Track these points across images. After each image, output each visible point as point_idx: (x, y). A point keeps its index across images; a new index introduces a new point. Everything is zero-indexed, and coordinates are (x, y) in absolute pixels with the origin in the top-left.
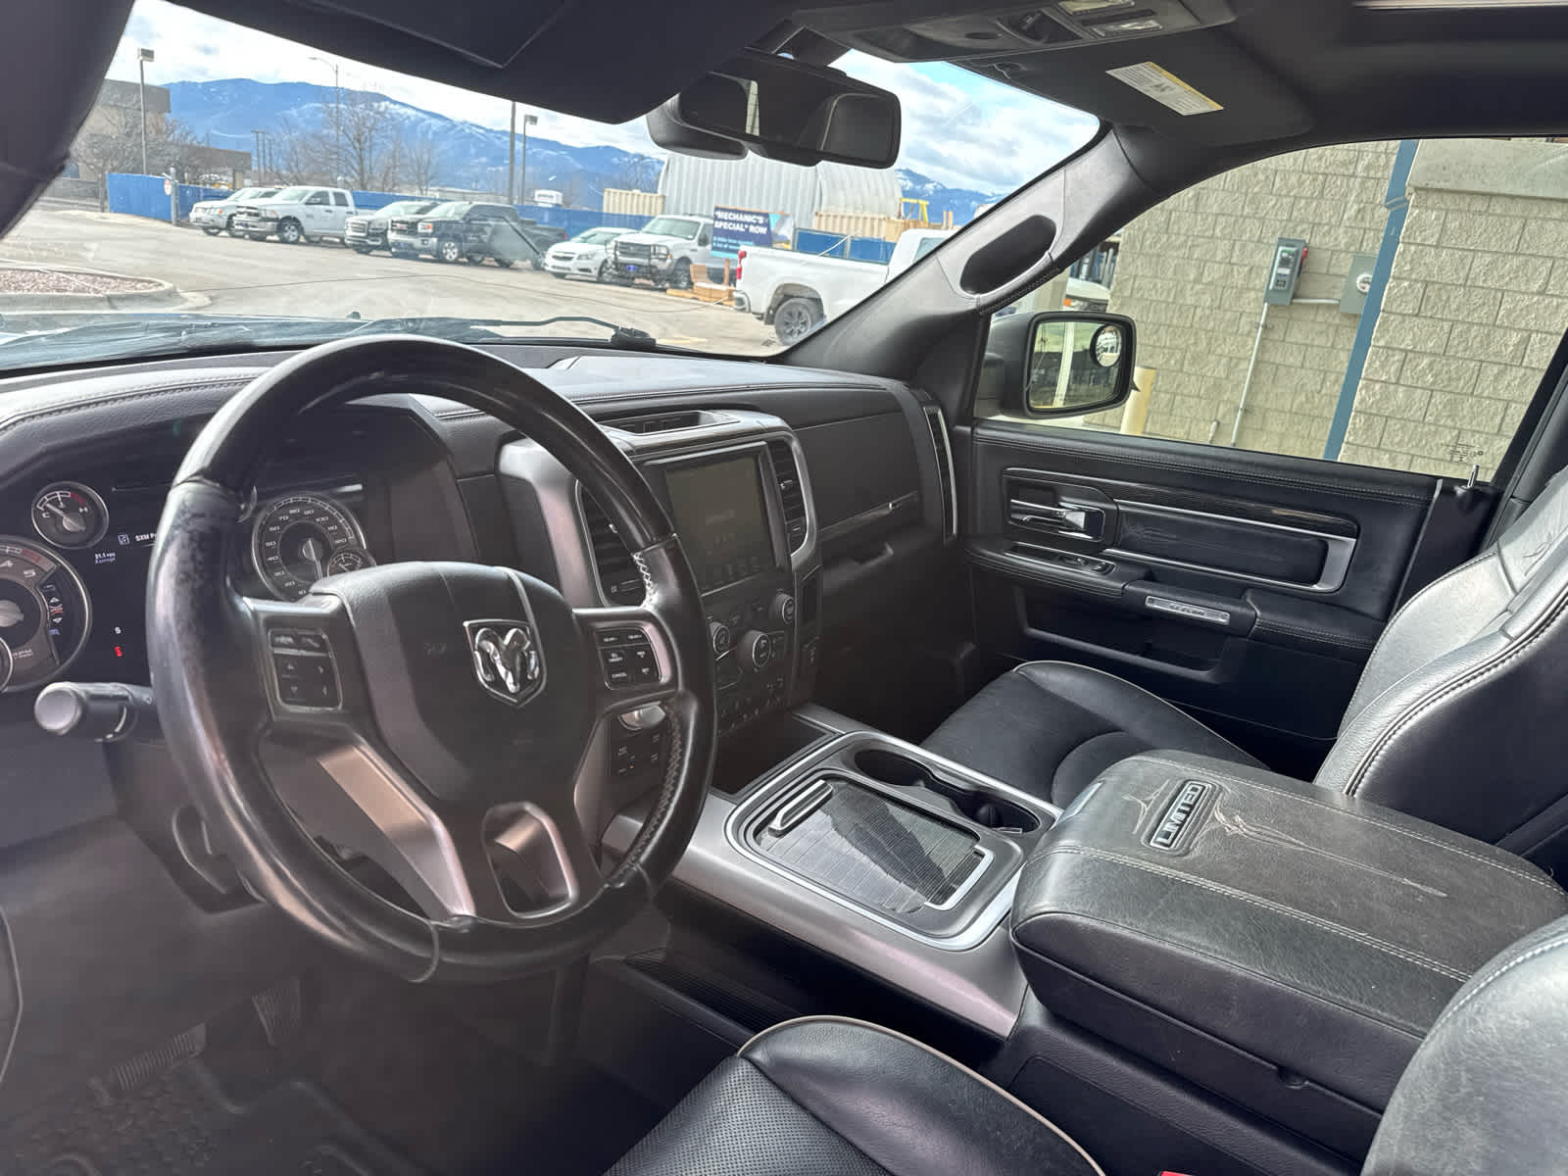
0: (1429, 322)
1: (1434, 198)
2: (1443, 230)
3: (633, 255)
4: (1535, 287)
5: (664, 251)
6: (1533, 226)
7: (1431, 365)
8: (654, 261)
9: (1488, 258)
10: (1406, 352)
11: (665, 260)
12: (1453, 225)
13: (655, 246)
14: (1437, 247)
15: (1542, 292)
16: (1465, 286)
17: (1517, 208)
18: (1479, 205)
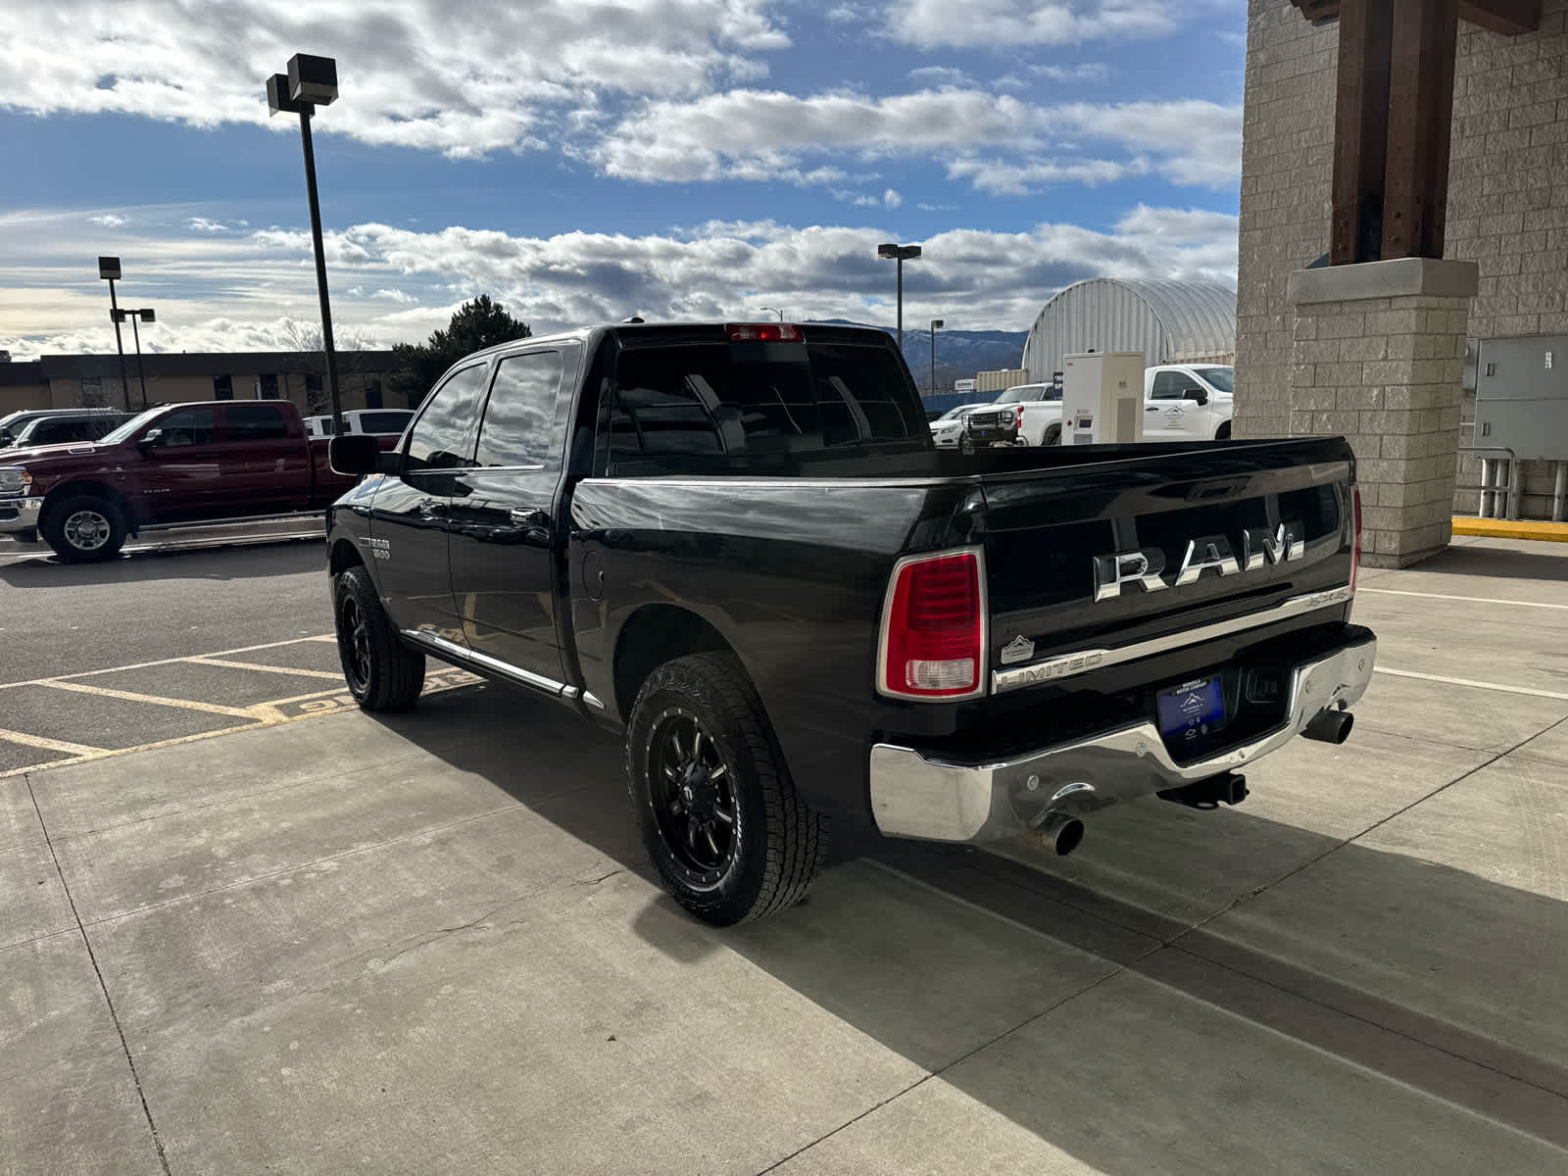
0: (1323, 389)
1: (1308, 309)
2: (1318, 329)
3: (985, 423)
4: (1381, 356)
5: (1009, 416)
6: (1370, 317)
7: (1328, 418)
8: (1001, 425)
9: (1348, 342)
10: (1313, 411)
11: (1010, 423)
12: (1323, 325)
13: (1001, 413)
14: (1316, 340)
15: (1385, 359)
16: (1338, 362)
17: (1357, 308)
18: (1336, 309)
